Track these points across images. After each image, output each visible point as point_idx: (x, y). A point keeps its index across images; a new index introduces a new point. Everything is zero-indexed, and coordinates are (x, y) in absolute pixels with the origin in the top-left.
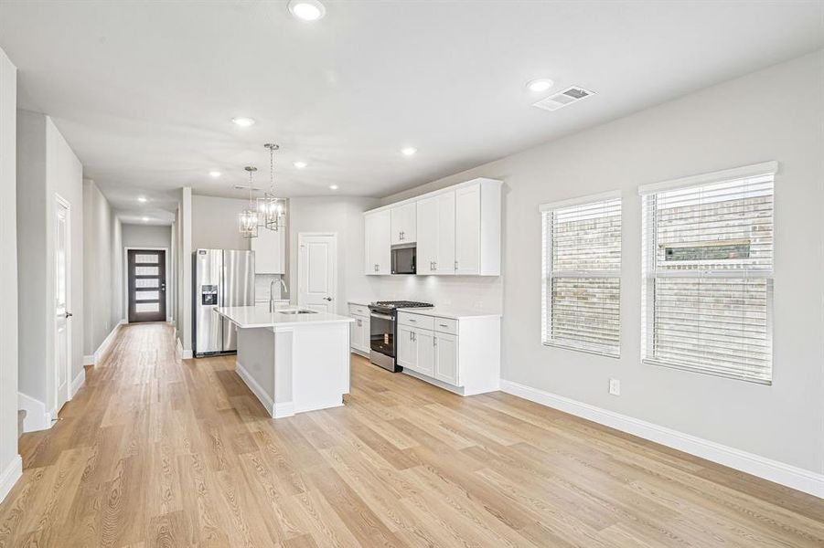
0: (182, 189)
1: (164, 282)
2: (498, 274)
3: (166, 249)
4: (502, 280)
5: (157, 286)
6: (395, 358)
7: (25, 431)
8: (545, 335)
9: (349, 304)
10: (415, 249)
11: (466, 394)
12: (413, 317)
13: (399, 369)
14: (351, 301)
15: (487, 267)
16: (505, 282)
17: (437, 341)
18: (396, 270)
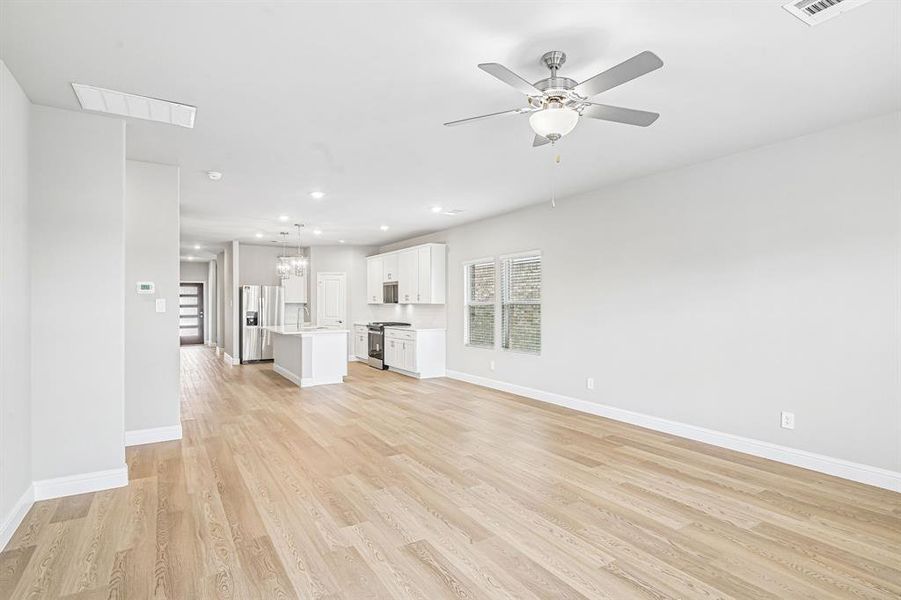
0: (232, 242)
1: (202, 310)
2: (444, 303)
3: (204, 283)
4: (446, 307)
5: (196, 313)
6: (383, 360)
8: (466, 339)
9: (355, 325)
10: (397, 286)
12: (393, 331)
13: (385, 367)
14: (357, 323)
15: (435, 298)
17: (406, 346)
18: (387, 300)
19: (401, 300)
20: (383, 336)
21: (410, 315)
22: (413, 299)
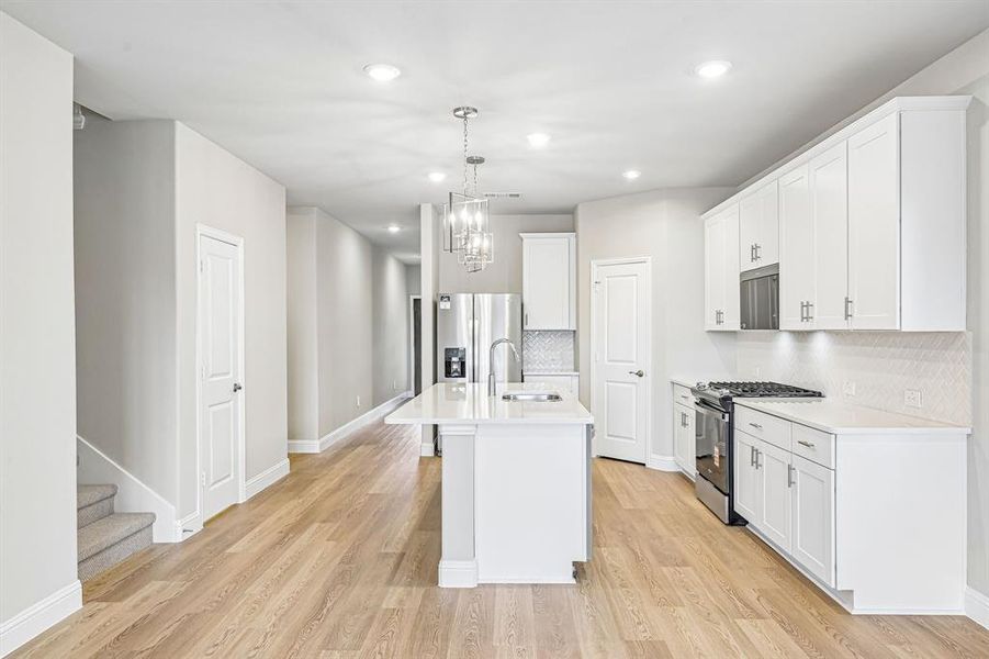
0: (420, 207)
2: (963, 329)
4: (970, 344)
6: (731, 496)
7: (155, 541)
9: (673, 385)
10: (775, 278)
11: (858, 608)
13: (736, 520)
14: (676, 378)
16: (977, 348)
17: (798, 477)
18: (746, 323)
19: (789, 317)
20: (731, 425)
21: (822, 362)
22: (828, 316)
